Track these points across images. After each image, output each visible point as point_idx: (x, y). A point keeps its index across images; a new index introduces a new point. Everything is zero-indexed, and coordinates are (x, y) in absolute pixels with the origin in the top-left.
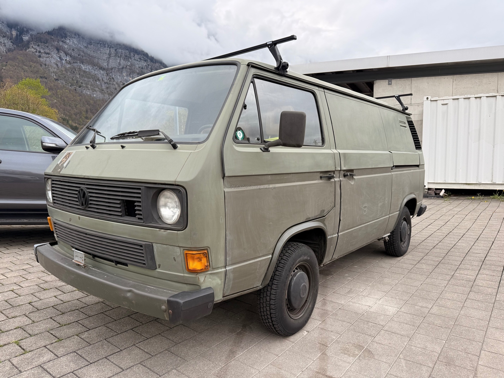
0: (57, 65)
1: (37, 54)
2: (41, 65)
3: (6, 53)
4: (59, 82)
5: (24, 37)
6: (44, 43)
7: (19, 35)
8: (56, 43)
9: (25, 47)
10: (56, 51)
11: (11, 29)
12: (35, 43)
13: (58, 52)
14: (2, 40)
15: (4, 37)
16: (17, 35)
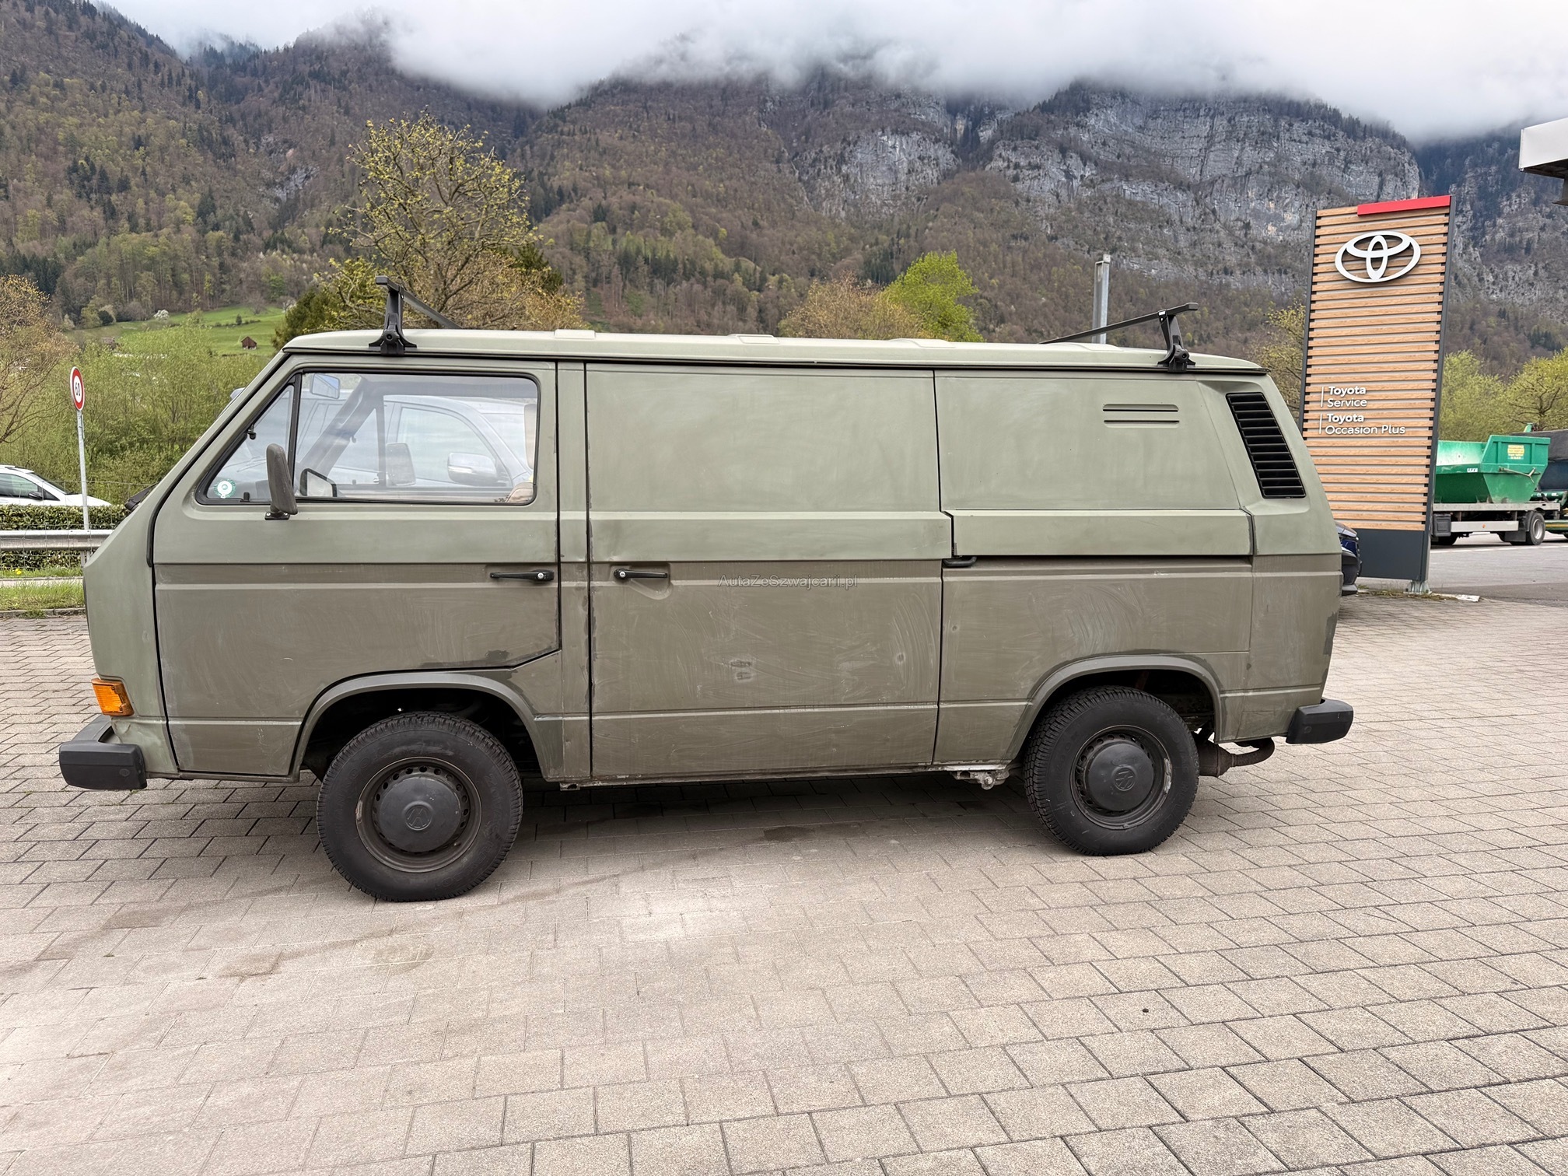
0: (1058, 196)
1: (1011, 172)
2: (1017, 203)
3: (939, 183)
4: (1058, 243)
5: (982, 131)
6: (1031, 138)
7: (970, 128)
8: (1060, 133)
9: (981, 159)
10: (1057, 156)
11: (955, 116)
12: (1007, 142)
13: (1064, 157)
14: (932, 150)
15: (937, 141)
16: (966, 129)
